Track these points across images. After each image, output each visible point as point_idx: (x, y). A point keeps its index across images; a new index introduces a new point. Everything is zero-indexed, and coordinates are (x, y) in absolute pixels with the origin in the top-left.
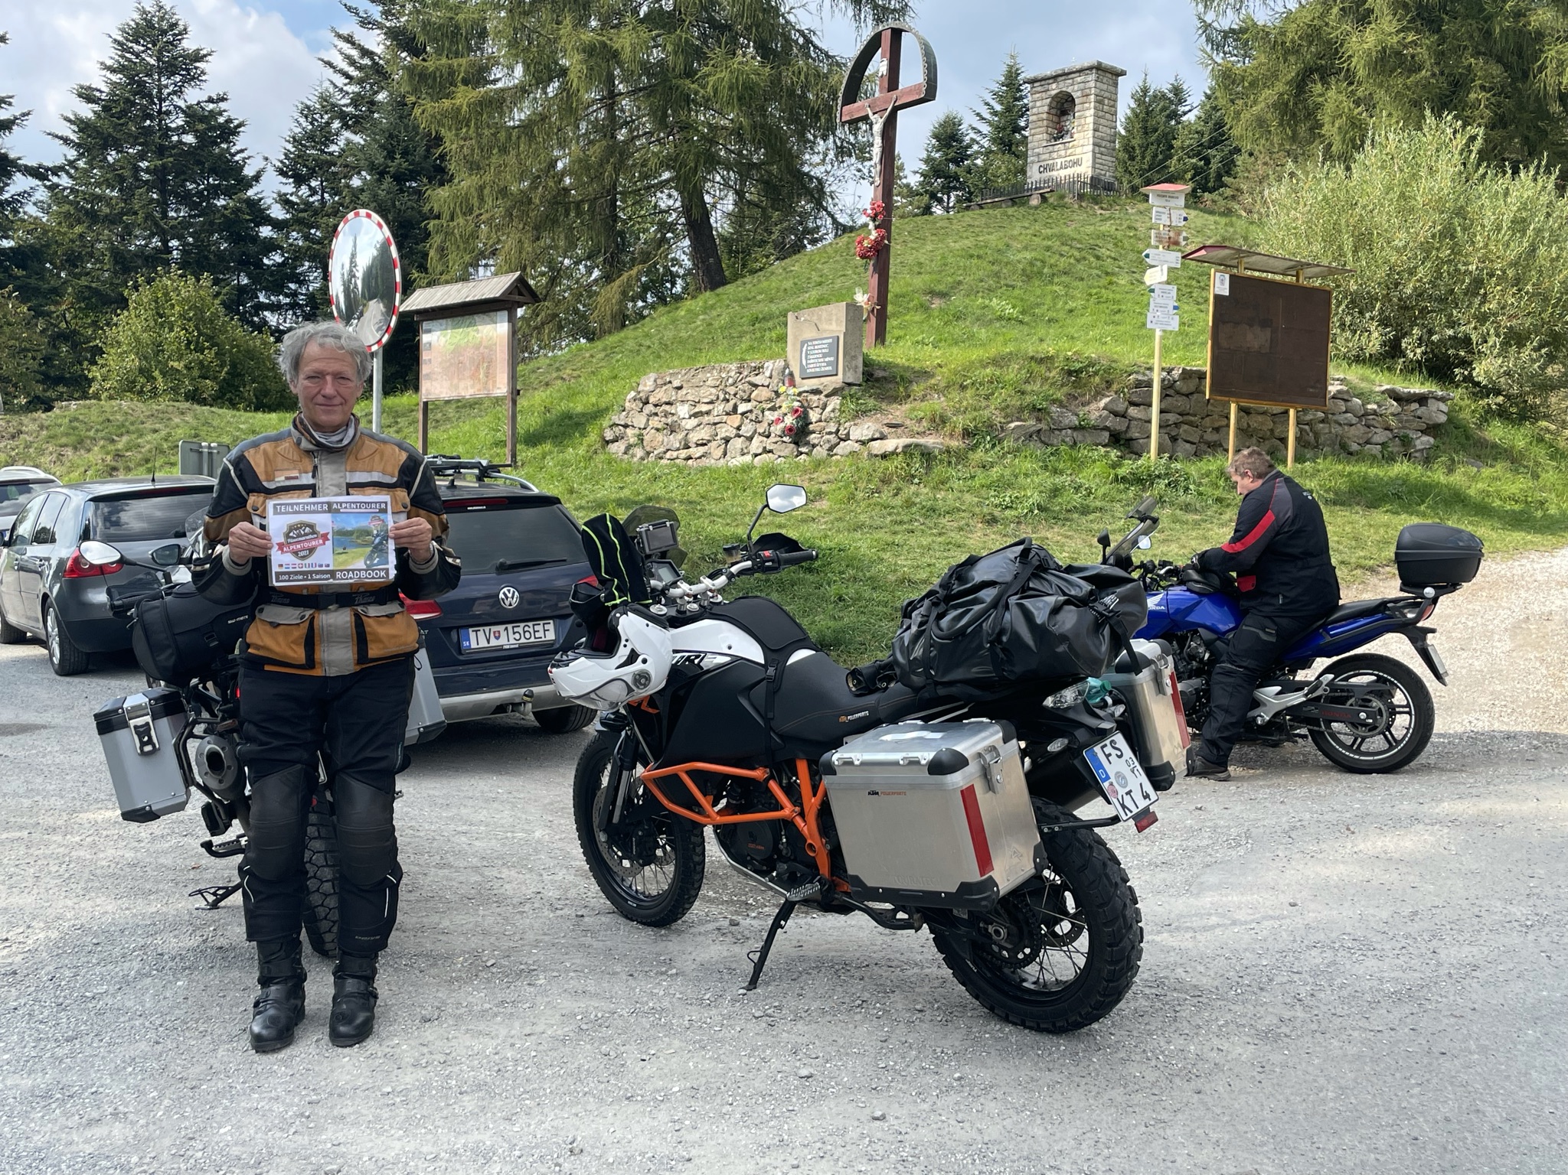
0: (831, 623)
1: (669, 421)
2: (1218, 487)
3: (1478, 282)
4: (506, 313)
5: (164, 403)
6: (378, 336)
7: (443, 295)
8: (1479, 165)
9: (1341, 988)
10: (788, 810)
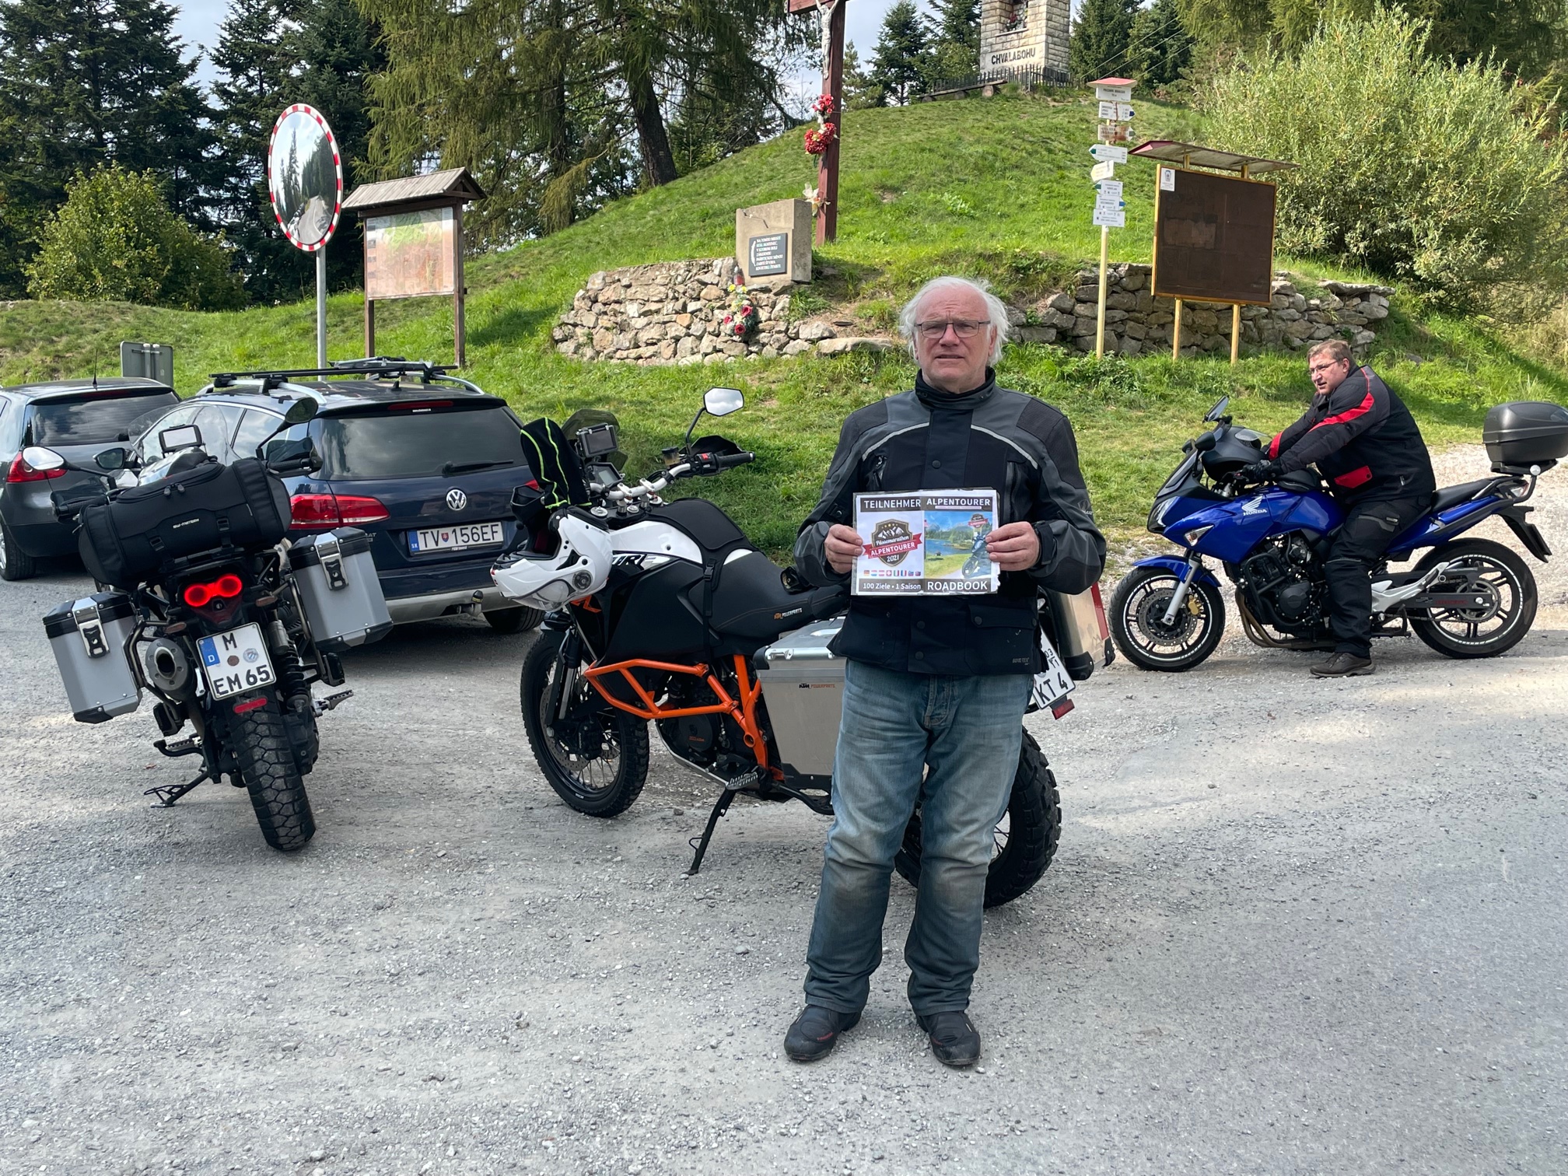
0: (780, 523)
1: (619, 320)
2: (1162, 384)
3: (1421, 176)
4: (451, 210)
5: (105, 302)
6: (321, 234)
7: (387, 191)
8: (1425, 57)
9: (1250, 863)
10: (727, 703)
